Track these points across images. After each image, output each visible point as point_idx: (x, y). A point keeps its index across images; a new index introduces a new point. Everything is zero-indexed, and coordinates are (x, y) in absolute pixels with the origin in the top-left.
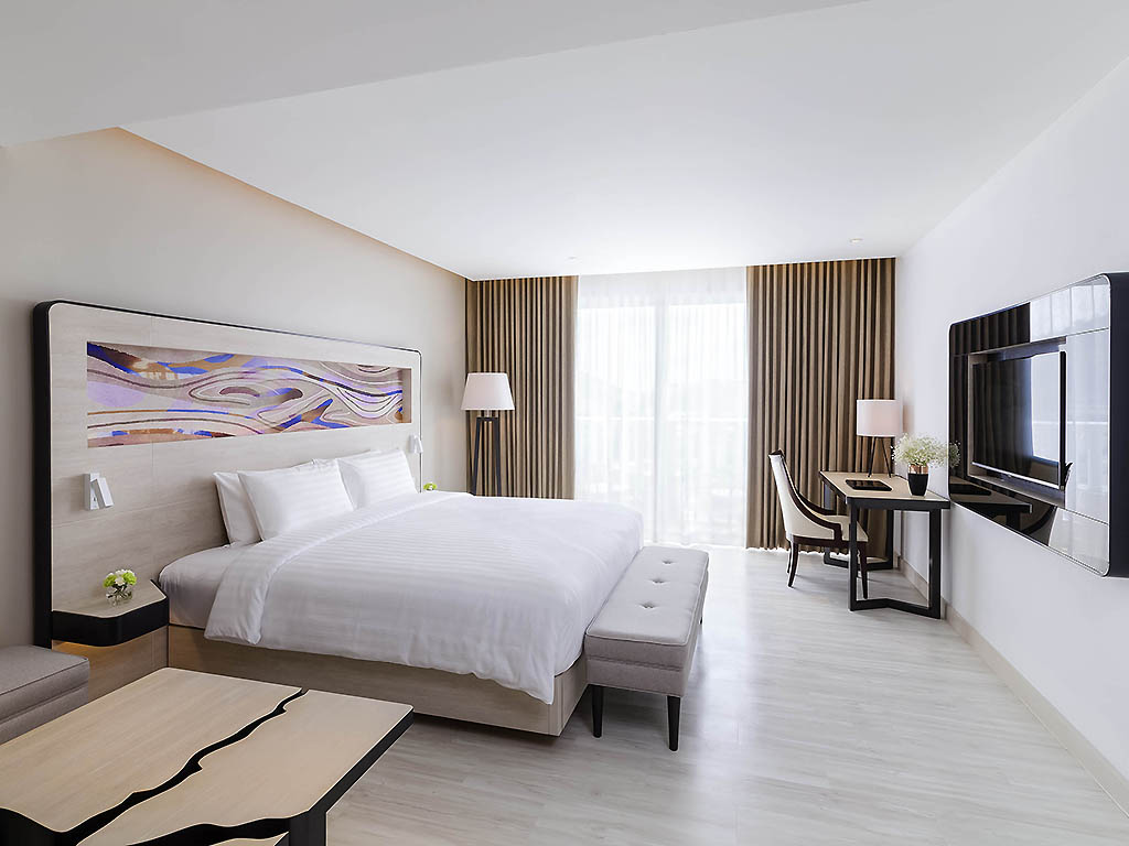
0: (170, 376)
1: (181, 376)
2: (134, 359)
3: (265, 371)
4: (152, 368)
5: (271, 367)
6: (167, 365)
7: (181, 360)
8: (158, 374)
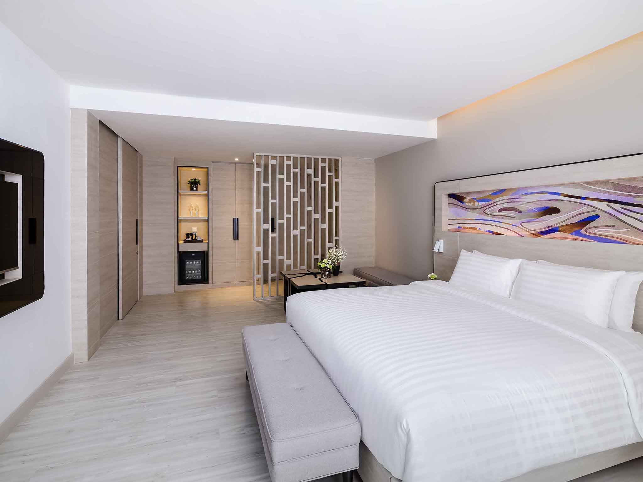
0: (476, 204)
1: (481, 203)
2: (464, 198)
3: (527, 196)
4: (470, 201)
5: (532, 193)
6: (475, 199)
7: (481, 196)
8: (472, 203)
